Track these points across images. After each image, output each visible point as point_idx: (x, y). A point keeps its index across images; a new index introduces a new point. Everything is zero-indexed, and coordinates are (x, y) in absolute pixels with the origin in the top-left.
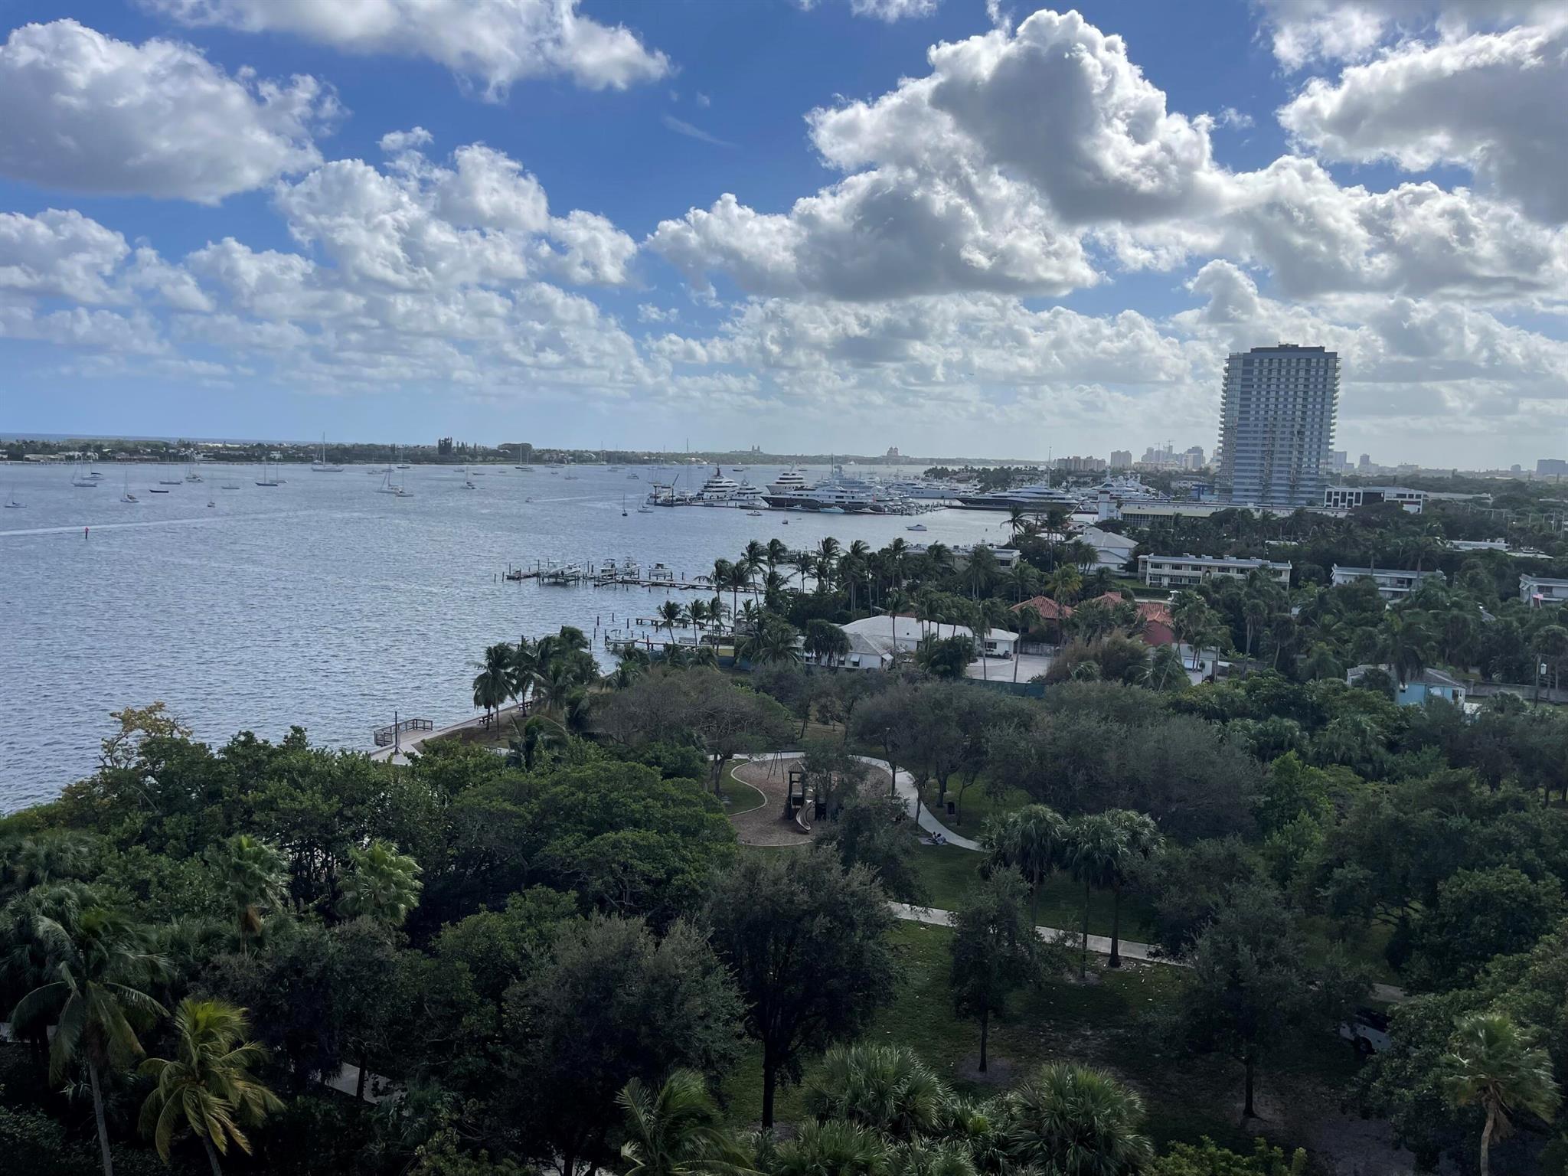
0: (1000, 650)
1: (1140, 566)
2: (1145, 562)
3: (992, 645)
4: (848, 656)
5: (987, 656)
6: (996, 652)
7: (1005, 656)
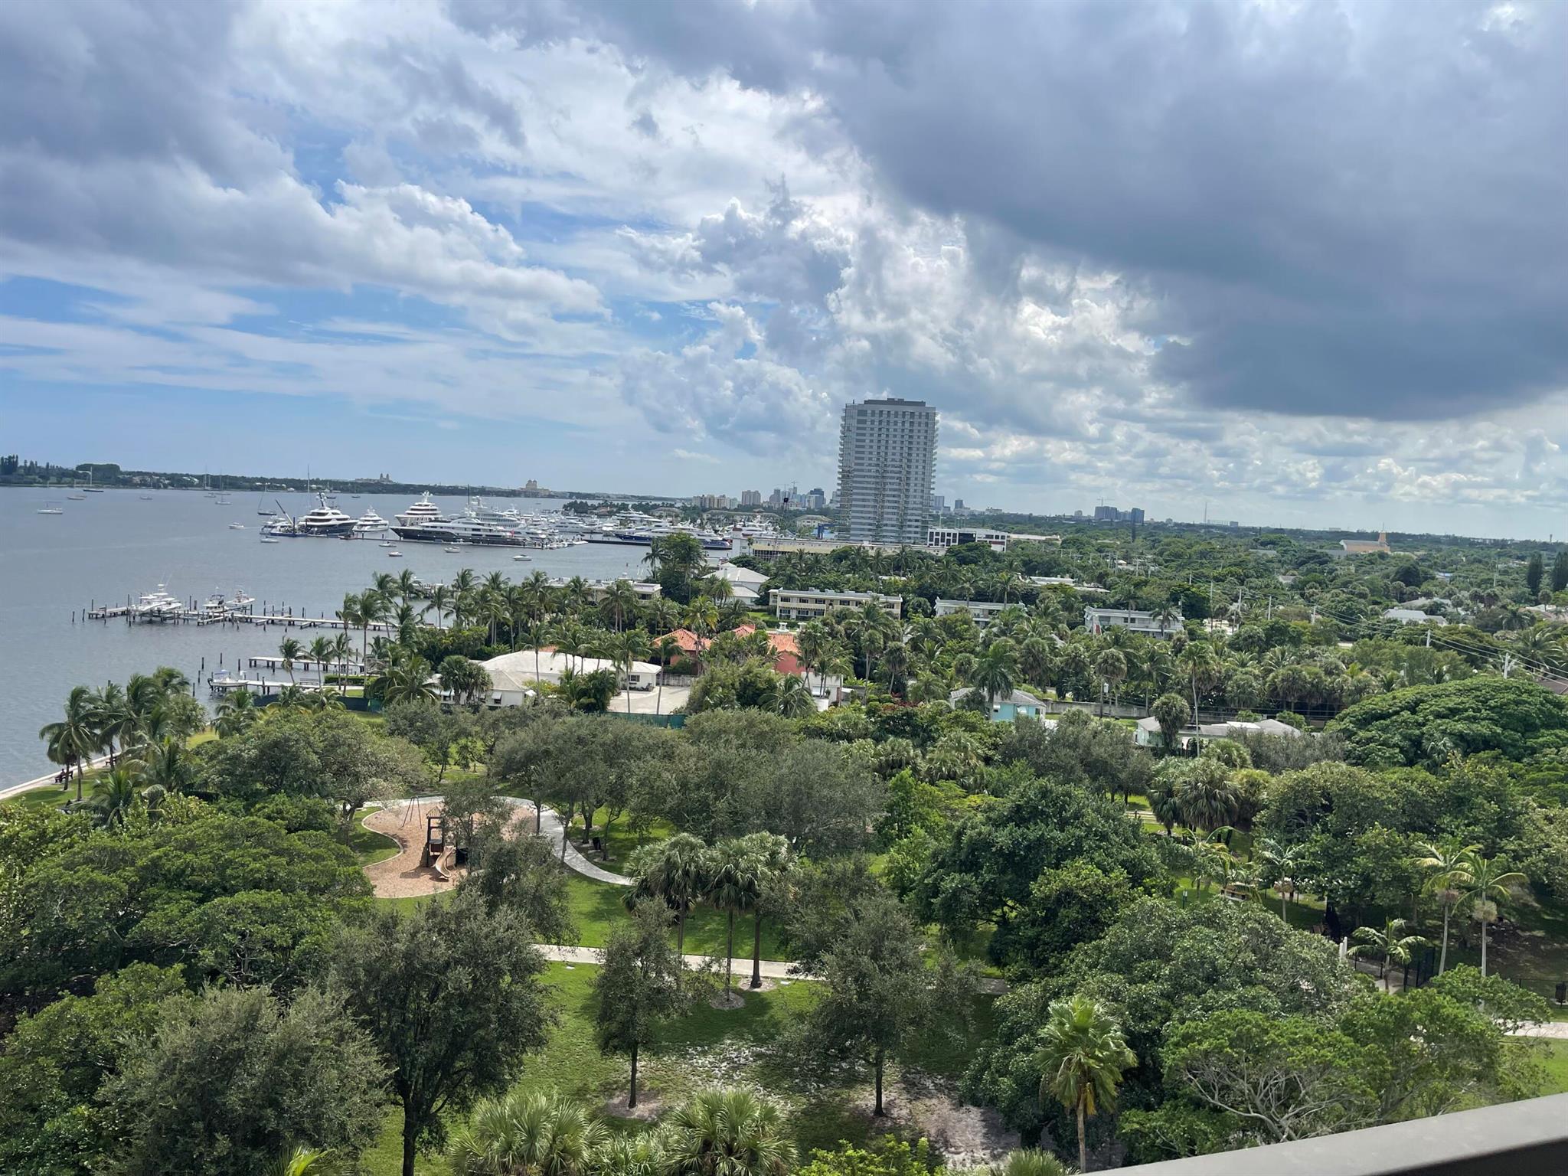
0: (641, 684)
1: (771, 599)
2: (775, 596)
3: (636, 678)
4: (489, 693)
5: (631, 689)
6: (639, 685)
7: (647, 689)
